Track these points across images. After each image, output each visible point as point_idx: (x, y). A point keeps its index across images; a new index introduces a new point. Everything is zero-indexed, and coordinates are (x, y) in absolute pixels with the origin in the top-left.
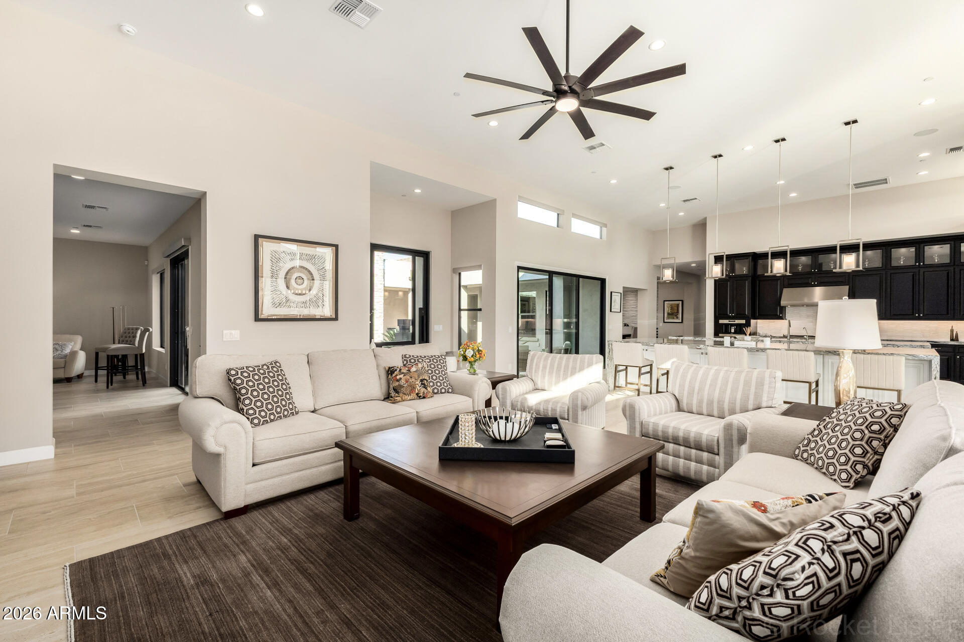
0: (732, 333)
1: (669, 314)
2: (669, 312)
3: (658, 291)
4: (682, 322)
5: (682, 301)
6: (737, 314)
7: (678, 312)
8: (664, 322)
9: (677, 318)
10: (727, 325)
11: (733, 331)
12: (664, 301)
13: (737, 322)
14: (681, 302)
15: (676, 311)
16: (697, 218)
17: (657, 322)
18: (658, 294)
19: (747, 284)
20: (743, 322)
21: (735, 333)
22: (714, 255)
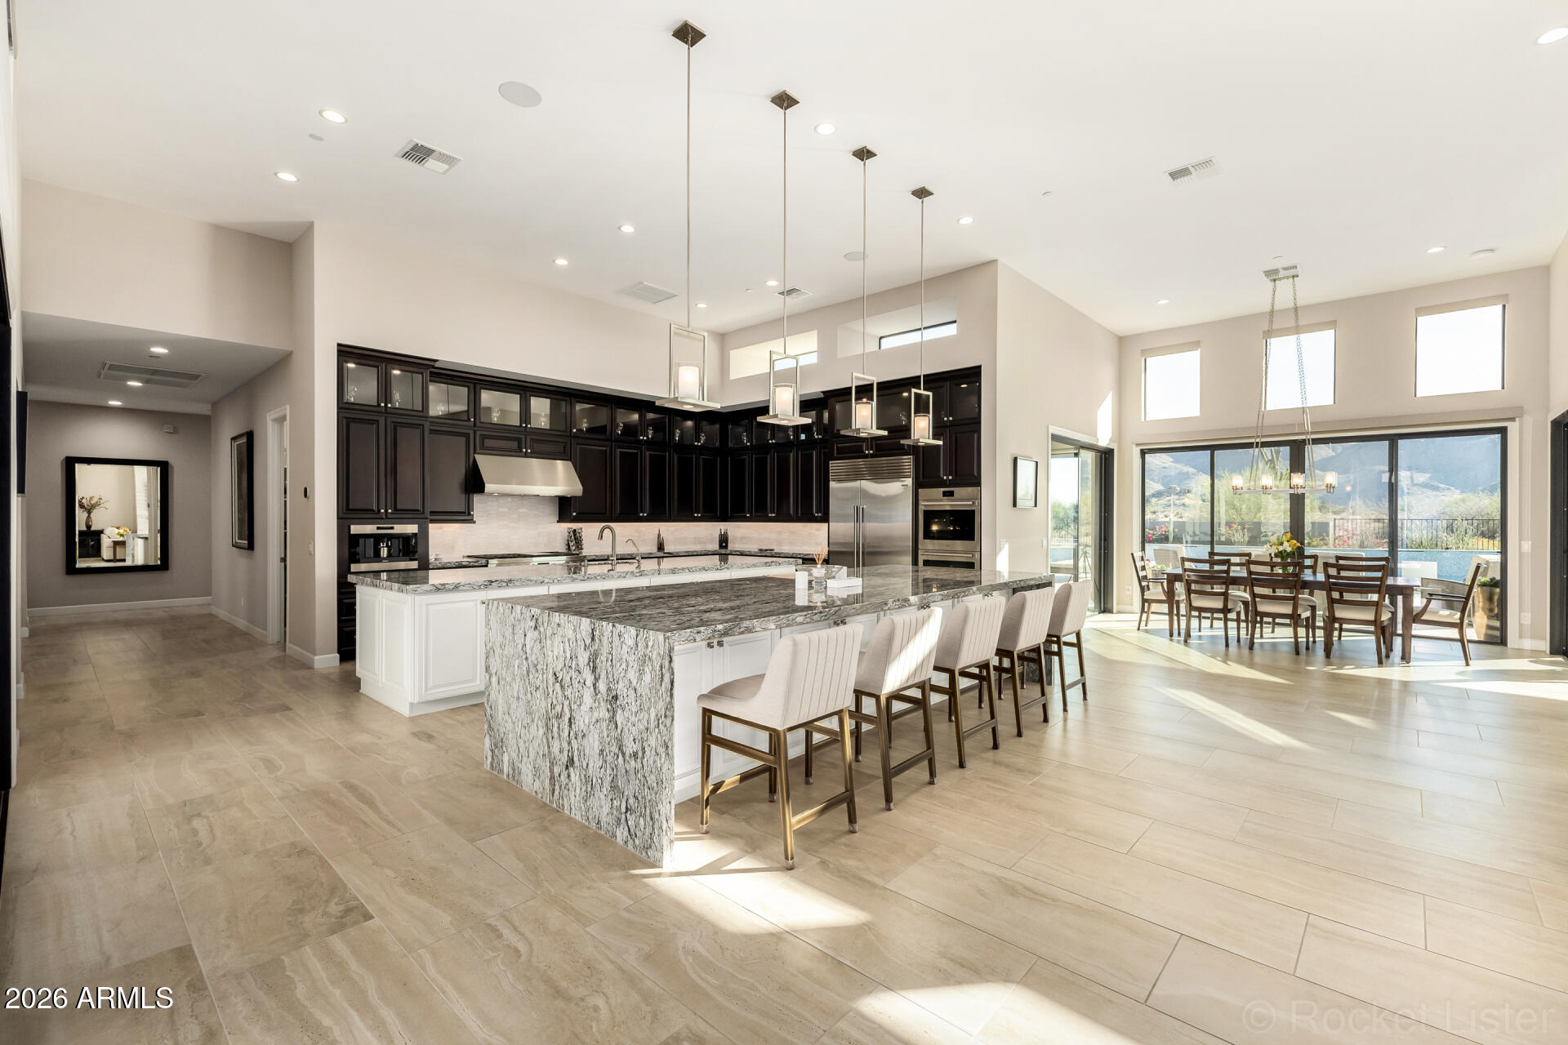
0: (383, 559)
6: (398, 511)
10: (368, 537)
11: (384, 553)
13: (399, 529)
20: (412, 528)
21: (391, 557)
22: (339, 345)
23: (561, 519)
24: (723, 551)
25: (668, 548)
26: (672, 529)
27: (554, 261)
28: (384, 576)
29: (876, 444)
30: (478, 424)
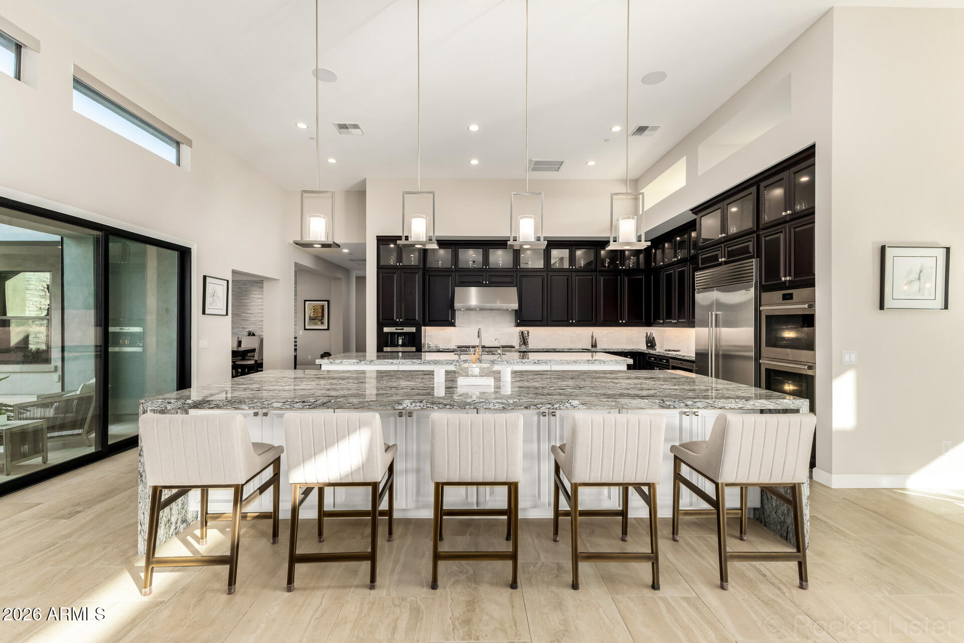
0: (400, 345)
1: (311, 319)
2: (312, 315)
3: (296, 287)
4: (328, 329)
5: (328, 301)
6: (406, 320)
7: (323, 316)
8: (305, 329)
9: (322, 323)
10: (392, 334)
11: (400, 342)
12: (305, 301)
13: (407, 330)
14: (326, 303)
15: (320, 315)
16: (351, 181)
17: (295, 329)
18: (296, 291)
19: (418, 278)
20: (413, 330)
21: (403, 345)
22: (377, 236)
23: (518, 325)
24: (593, 349)
25: (600, 346)
26: (606, 332)
27: (470, 162)
28: (400, 354)
29: (728, 251)
30: (457, 269)
